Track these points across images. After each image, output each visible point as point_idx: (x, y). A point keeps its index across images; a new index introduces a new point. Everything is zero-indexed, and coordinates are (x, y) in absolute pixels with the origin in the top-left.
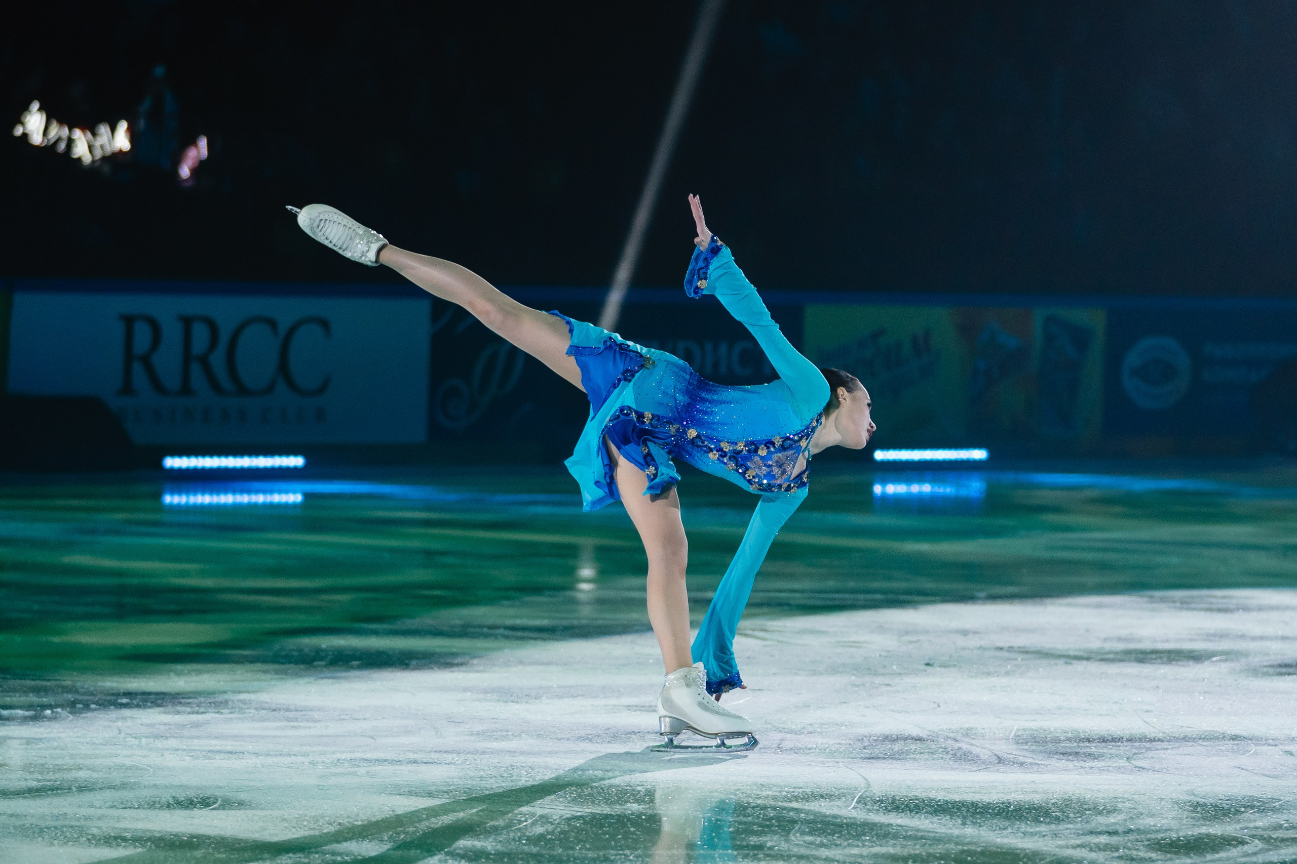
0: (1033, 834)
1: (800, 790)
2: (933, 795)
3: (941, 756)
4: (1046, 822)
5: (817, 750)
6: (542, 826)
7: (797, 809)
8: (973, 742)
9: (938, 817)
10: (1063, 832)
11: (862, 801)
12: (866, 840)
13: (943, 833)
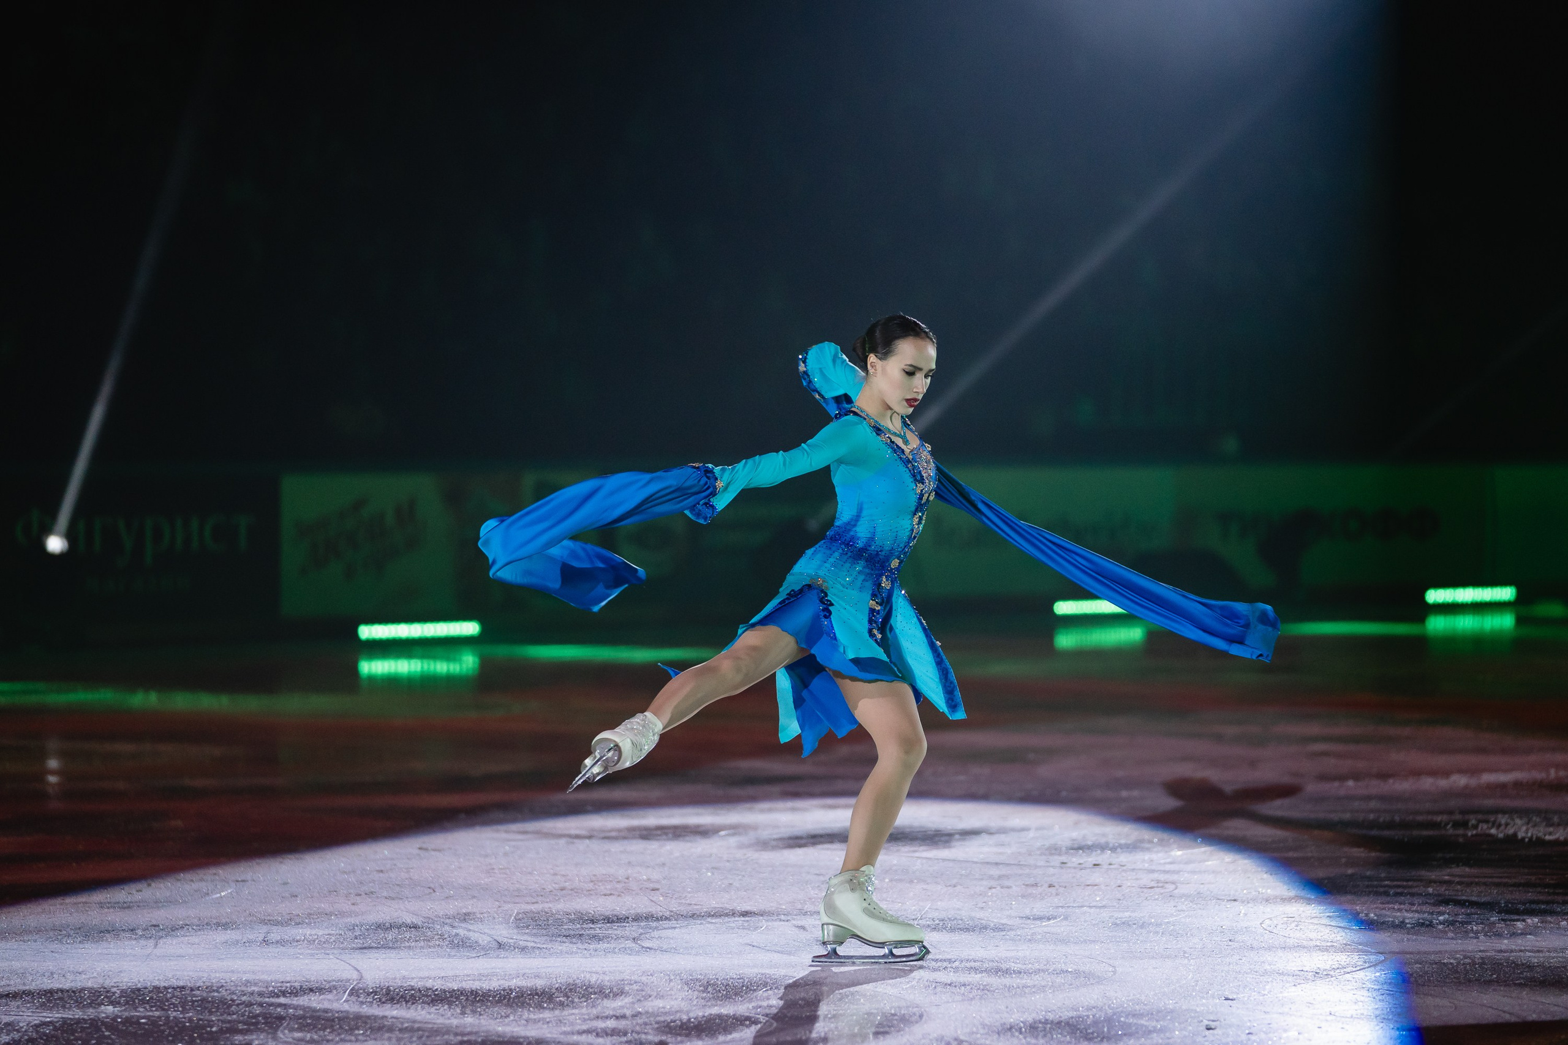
0: (535, 1021)
1: (288, 985)
2: (429, 984)
3: (437, 943)
4: (549, 1008)
5: (306, 942)
6: (8, 1035)
7: (285, 1005)
8: (471, 927)
9: (435, 1007)
10: (568, 1017)
11: (354, 992)
12: (360, 1034)
13: (441, 1024)
